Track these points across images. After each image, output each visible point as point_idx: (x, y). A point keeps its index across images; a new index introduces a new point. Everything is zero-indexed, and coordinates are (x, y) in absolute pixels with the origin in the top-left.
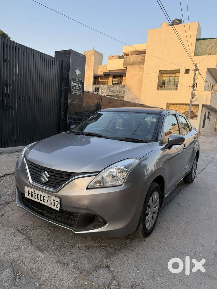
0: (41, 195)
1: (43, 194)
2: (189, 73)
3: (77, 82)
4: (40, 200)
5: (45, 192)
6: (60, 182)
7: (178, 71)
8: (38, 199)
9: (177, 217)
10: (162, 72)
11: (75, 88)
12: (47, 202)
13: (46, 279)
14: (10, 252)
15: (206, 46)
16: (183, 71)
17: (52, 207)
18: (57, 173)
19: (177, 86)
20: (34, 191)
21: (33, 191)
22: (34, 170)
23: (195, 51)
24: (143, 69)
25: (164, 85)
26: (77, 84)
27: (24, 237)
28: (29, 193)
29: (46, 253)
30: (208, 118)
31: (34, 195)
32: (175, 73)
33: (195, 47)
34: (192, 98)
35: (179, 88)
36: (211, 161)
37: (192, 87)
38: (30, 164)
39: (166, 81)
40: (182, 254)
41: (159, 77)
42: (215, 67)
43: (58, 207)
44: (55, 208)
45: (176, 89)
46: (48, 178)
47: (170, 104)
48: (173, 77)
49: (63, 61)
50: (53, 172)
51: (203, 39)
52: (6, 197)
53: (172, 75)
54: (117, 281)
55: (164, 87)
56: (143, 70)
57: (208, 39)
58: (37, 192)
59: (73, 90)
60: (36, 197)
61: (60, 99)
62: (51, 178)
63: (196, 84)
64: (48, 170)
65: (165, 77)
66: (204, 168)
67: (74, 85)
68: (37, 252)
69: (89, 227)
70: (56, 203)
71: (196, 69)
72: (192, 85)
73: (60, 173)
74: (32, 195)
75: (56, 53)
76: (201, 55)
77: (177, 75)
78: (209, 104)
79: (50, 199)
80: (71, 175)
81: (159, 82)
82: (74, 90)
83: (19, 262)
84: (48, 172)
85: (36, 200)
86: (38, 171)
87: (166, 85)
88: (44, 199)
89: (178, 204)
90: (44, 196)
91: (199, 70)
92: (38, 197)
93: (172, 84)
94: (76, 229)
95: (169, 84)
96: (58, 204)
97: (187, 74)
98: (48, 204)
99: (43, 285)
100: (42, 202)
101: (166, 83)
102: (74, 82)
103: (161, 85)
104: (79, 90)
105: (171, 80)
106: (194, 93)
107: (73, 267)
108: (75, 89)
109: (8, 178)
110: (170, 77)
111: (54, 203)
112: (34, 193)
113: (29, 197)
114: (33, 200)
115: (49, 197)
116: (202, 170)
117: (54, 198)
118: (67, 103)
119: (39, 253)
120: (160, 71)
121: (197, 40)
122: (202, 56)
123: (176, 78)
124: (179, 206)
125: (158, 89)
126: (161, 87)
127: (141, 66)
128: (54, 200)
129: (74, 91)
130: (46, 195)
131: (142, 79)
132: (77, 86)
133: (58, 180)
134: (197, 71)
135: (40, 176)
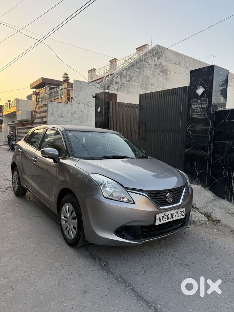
1: (171, 212)
4: (170, 219)
8: (168, 219)
12: (176, 217)
17: (180, 218)
21: (164, 215)
26: (199, 106)
28: (160, 219)
31: (164, 219)
43: (183, 215)
44: (182, 217)
58: (167, 213)
59: (193, 114)
60: (166, 218)
64: (169, 191)
67: (195, 108)
70: (182, 213)
79: (178, 213)
85: (167, 221)
86: (161, 196)
88: (173, 216)
90: (173, 213)
92: (168, 217)
100: (172, 220)
104: (203, 112)
114: (163, 223)
128: (180, 212)
129: (195, 115)
130: (175, 211)
135: (165, 199)
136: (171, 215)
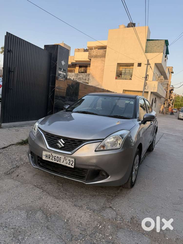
0: (57, 157)
1: (59, 156)
2: (141, 66)
3: (62, 71)
4: (57, 161)
5: (61, 155)
6: (74, 147)
7: (132, 65)
8: (55, 160)
9: (148, 174)
10: (119, 65)
11: (60, 75)
12: (63, 162)
13: (70, 217)
14: (35, 201)
15: (154, 46)
16: (136, 65)
17: (67, 165)
18: (71, 141)
19: (131, 77)
20: (52, 154)
21: (50, 155)
22: (50, 139)
23: (146, 49)
24: (104, 61)
25: (121, 75)
26: (62, 73)
27: (41, 191)
28: (46, 156)
29: (63, 200)
30: (155, 103)
31: (51, 158)
32: (130, 66)
33: (146, 46)
34: (145, 86)
35: (132, 78)
36: (162, 136)
37: (145, 78)
38: (46, 134)
39: (123, 72)
40: (158, 198)
41: (117, 68)
42: (161, 63)
43: (72, 165)
44: (70, 166)
45: (131, 79)
46: (63, 144)
47: (126, 91)
48: (128, 69)
49: (52, 53)
50: (67, 140)
51: (152, 40)
52: (16, 162)
53: (128, 68)
54: (120, 216)
55: (121, 76)
56: (105, 62)
57: (155, 40)
58: (54, 155)
59: (59, 77)
60: (53, 159)
61: (49, 84)
62: (66, 144)
63: (148, 76)
64: (63, 138)
65: (122, 69)
66: (159, 141)
67: (60, 73)
68: (56, 200)
69: (96, 179)
70: (71, 162)
71: (148, 64)
72: (144, 76)
73: (73, 140)
74: (49, 157)
75: (45, 46)
77: (131, 67)
78: (156, 92)
79: (66, 159)
80: (82, 142)
81: (117, 73)
83: (45, 207)
84: (63, 140)
85: (53, 161)
86: (54, 139)
87: (123, 76)
88: (60, 160)
89: (146, 166)
90: (60, 158)
91: (150, 64)
92: (55, 158)
93: (127, 75)
94: (86, 181)
95: (125, 75)
96: (72, 163)
97: (139, 67)
98: (64, 164)
99: (69, 221)
100: (59, 163)
101: (122, 74)
102: (60, 71)
103: (119, 75)
104: (64, 77)
105: (127, 72)
106: (146, 83)
107: (87, 208)
108: (61, 77)
109: (14, 147)
110: (126, 69)
111: (70, 162)
112: (51, 156)
113: (46, 159)
114: (50, 161)
115: (65, 158)
116: (157, 142)
117: (69, 159)
118: (55, 88)
119: (58, 201)
120: (118, 64)
121: (148, 40)
122: (151, 53)
123: (131, 70)
124: (147, 167)
125: (116, 78)
126: (119, 76)
127: (103, 59)
128: (69, 160)
129: (60, 78)
130: (63, 157)
131: (103, 70)
133: (72, 145)
134: (149, 66)
135: (56, 143)
136: (58, 158)
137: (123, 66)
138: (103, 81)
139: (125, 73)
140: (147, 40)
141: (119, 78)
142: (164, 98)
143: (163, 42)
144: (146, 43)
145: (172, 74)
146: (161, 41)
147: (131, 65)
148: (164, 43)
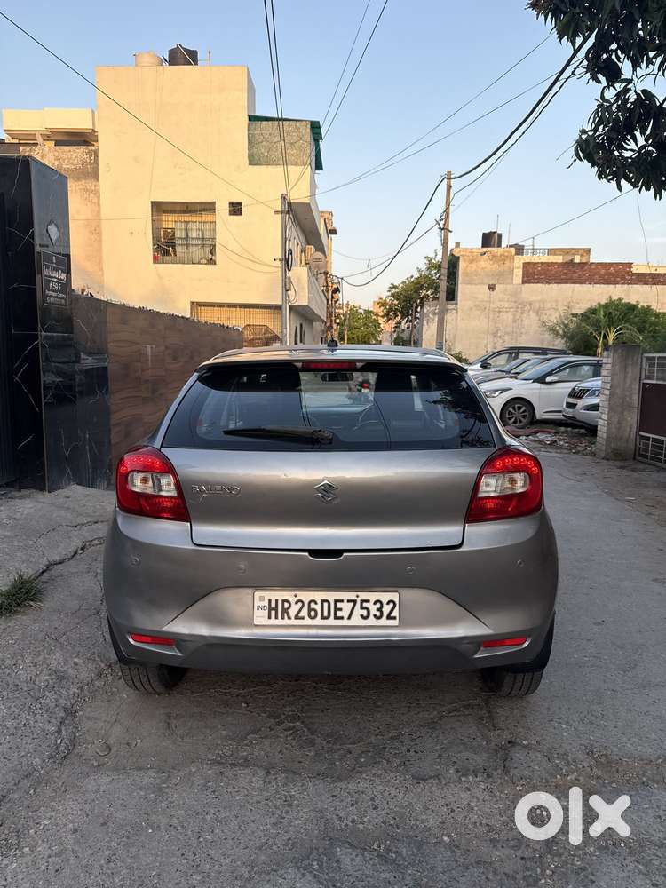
3: (54, 265)
7: (209, 207)
10: (159, 208)
11: (51, 285)
15: (277, 140)
16: (222, 207)
19: (212, 253)
23: (249, 150)
24: (97, 193)
25: (174, 247)
26: (55, 274)
30: (301, 342)
32: (201, 213)
33: (249, 140)
34: (286, 291)
35: (219, 256)
37: (282, 260)
39: (178, 234)
41: (153, 221)
42: (308, 201)
45: (212, 262)
47: (200, 304)
48: (196, 223)
51: (266, 119)
53: (195, 219)
55: (175, 252)
56: (99, 198)
59: (47, 292)
63: (291, 253)
65: (169, 222)
67: (49, 276)
71: (286, 211)
76: (268, 164)
77: (205, 217)
78: (306, 304)
81: (156, 239)
82: (54, 294)
87: (179, 249)
93: (197, 245)
95: (188, 245)
97: (235, 217)
101: (178, 242)
102: (48, 267)
103: (165, 247)
104: (62, 292)
105: (194, 234)
106: (289, 277)
108: (52, 290)
110: (187, 222)
118: (36, 339)
120: (153, 203)
121: (252, 118)
122: (270, 167)
123: (207, 226)
125: (156, 260)
126: (167, 253)
127: (91, 184)
129: (51, 296)
131: (99, 226)
132: (55, 280)
137: (174, 212)
138: (102, 269)
139: (187, 238)
140: (249, 120)
141: (167, 258)
142: (323, 321)
143: (306, 131)
144: (249, 130)
145: (333, 236)
146: (298, 123)
147: (205, 210)
148: (309, 130)
